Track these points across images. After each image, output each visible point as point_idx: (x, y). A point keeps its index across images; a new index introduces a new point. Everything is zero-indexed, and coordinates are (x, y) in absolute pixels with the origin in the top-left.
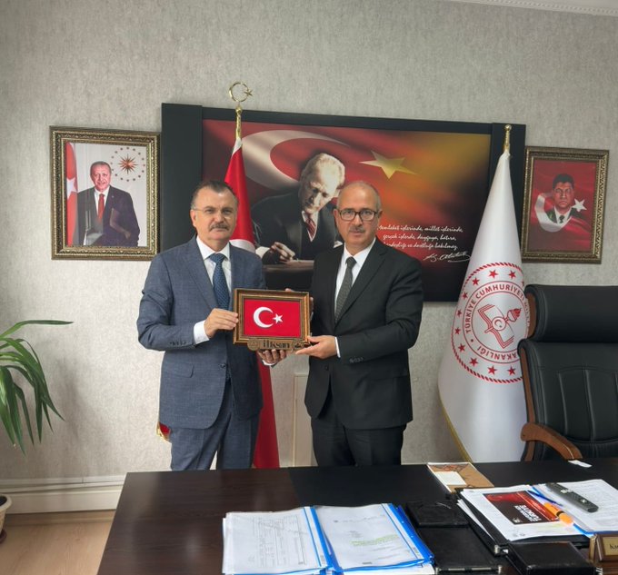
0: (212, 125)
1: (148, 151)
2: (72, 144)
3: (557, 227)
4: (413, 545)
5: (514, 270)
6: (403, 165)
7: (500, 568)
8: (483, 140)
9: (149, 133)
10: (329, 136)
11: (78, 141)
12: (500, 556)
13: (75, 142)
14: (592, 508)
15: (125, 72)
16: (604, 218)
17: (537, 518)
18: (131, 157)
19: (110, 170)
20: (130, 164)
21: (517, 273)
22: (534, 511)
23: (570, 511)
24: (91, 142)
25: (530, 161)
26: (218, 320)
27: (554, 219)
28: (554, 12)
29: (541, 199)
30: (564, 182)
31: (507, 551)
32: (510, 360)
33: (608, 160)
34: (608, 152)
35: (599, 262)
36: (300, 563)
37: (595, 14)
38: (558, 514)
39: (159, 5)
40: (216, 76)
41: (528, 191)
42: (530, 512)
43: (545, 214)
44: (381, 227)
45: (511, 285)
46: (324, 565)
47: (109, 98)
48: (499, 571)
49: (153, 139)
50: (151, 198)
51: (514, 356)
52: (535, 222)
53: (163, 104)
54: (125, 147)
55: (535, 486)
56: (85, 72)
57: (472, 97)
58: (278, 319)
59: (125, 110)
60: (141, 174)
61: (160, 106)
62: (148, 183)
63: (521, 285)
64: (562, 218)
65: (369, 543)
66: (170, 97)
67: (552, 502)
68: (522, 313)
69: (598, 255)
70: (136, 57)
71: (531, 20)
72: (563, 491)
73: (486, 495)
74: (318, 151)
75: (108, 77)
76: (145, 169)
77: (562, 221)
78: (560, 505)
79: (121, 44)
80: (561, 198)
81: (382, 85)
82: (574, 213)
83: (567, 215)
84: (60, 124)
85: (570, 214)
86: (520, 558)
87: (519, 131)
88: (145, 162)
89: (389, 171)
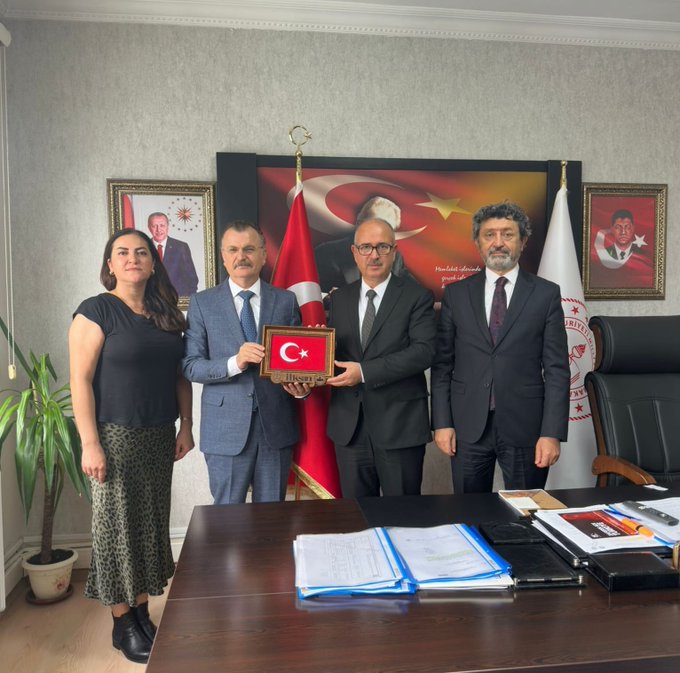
0: (267, 172)
1: (204, 201)
2: (129, 196)
3: (618, 264)
4: (489, 558)
5: (577, 305)
6: (459, 205)
7: (581, 578)
8: (539, 179)
9: (206, 183)
10: (385, 180)
11: (135, 193)
12: (580, 569)
13: (132, 194)
14: (672, 522)
15: (179, 124)
16: (665, 253)
17: (616, 533)
18: (188, 207)
19: (168, 221)
20: (187, 214)
21: (581, 309)
22: (611, 526)
23: (649, 525)
24: (148, 194)
25: (587, 198)
26: (247, 354)
27: (614, 255)
28: (605, 48)
29: (601, 235)
30: (623, 218)
31: (587, 563)
32: (577, 397)
33: (666, 193)
34: (666, 185)
35: (662, 298)
36: (374, 576)
37: (646, 48)
38: (638, 528)
39: (210, 57)
40: (269, 124)
41: (587, 229)
42: (608, 528)
43: (606, 251)
44: (440, 269)
45: (574, 321)
46: (399, 576)
47: (164, 150)
48: (580, 581)
49: (209, 188)
50: (209, 246)
51: (581, 392)
52: (596, 260)
53: (218, 153)
54: (181, 197)
55: (611, 505)
56: (140, 125)
57: (526, 135)
58: (304, 354)
59: (180, 161)
60: (198, 224)
61: (215, 155)
62: (205, 232)
63: (585, 321)
64: (623, 254)
65: (443, 558)
66: (224, 146)
67: (630, 518)
68: (587, 349)
69: (662, 291)
70: (190, 108)
71: (582, 57)
72: (641, 508)
73: (561, 515)
74: (373, 195)
75: (163, 128)
76: (201, 218)
77: (623, 257)
78: (639, 520)
79: (174, 96)
80: (621, 234)
81: (435, 127)
82: (635, 248)
83: (627, 251)
84: (117, 177)
85: (631, 251)
86: (602, 567)
87: (575, 168)
88: (201, 211)
89: (445, 212)
